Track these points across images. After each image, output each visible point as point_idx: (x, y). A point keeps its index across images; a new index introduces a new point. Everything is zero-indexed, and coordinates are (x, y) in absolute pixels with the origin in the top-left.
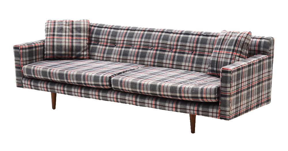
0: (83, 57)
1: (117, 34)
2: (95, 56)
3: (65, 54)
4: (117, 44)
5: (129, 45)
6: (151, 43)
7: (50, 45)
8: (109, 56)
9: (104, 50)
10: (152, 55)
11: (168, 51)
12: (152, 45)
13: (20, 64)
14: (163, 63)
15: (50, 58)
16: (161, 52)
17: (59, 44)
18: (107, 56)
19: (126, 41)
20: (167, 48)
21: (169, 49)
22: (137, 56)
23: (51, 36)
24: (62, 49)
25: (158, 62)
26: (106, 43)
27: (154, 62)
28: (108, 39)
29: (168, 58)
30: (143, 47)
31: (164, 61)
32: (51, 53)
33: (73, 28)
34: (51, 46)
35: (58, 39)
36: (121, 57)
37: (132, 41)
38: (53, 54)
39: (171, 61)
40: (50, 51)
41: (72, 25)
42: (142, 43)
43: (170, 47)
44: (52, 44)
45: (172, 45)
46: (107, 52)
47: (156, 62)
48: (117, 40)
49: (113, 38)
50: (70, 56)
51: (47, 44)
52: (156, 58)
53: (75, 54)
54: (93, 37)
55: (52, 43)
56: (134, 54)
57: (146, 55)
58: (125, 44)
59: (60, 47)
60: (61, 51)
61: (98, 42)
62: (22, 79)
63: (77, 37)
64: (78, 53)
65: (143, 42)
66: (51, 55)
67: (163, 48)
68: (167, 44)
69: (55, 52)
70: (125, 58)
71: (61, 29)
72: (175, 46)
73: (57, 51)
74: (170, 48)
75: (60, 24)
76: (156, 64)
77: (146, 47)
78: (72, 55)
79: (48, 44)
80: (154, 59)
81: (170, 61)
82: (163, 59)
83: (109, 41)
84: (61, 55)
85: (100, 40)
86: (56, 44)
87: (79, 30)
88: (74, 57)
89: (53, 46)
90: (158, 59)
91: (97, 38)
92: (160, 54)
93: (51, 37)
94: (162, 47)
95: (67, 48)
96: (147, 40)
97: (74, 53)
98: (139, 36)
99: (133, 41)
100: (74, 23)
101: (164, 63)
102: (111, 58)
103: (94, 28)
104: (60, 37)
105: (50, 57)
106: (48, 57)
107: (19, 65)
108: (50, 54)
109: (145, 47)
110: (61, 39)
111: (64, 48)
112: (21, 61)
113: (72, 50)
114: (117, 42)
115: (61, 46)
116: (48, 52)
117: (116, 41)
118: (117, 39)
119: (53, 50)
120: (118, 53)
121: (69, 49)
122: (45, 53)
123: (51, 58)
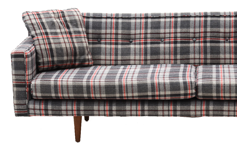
0: (89, 63)
1: (130, 25)
2: (101, 60)
3: (67, 60)
4: (132, 39)
5: (156, 39)
6: (192, 33)
7: (46, 49)
8: (127, 57)
9: (114, 51)
10: (200, 50)
11: (222, 41)
12: (195, 35)
13: (25, 80)
14: (220, 59)
15: (48, 68)
16: (213, 45)
17: (58, 46)
18: (122, 58)
19: (149, 34)
20: (220, 38)
21: (223, 38)
22: (175, 54)
23: (44, 35)
24: (63, 53)
25: (212, 57)
26: (114, 40)
27: (206, 59)
28: (117, 34)
29: (226, 51)
30: (181, 39)
31: (222, 56)
32: (50, 61)
33: (66, 21)
34: (48, 51)
35: (54, 38)
36: (149, 57)
37: (160, 33)
38: (53, 62)
39: (233, 54)
40: (48, 58)
41: (64, 16)
42: (179, 35)
43: (225, 35)
44: (48, 47)
45: (227, 33)
46: (122, 52)
47: (208, 59)
48: (133, 34)
49: (126, 32)
50: (73, 63)
51: (40, 48)
52: (208, 53)
53: (79, 60)
54: (90, 34)
55: (48, 45)
56: (170, 51)
57: (189, 50)
58: (149, 38)
59: (60, 51)
60: (63, 56)
61: (99, 40)
62: (28, 102)
63: (76, 34)
64: (82, 58)
65: (179, 33)
66: (50, 64)
67: (215, 38)
68: (219, 32)
69: (55, 59)
70: (155, 57)
71: (53, 24)
72: (233, 34)
73: (58, 56)
74: (225, 37)
75: (47, 17)
76: (209, 61)
77: (186, 40)
78: (75, 60)
79: (43, 47)
80: (204, 54)
81: (231, 55)
82: (219, 53)
83: (120, 36)
84: (62, 61)
85: (103, 36)
86: (54, 46)
87: (75, 23)
88: (77, 63)
89: (50, 50)
90: (211, 54)
91: (97, 34)
92: (213, 46)
93: (45, 37)
94: (213, 37)
95: (69, 51)
96: (184, 30)
97: (78, 57)
98: (170, 25)
99: (162, 33)
100: (66, 14)
101: (222, 59)
102: (130, 60)
103: (88, 19)
104: (56, 35)
105: (48, 66)
106: (45, 67)
107: (23, 81)
108: (48, 61)
109: (184, 39)
110: (58, 38)
111: (65, 51)
112: (27, 75)
113: (75, 54)
114: (133, 36)
115: (61, 49)
116: (46, 59)
117: (131, 36)
118: (133, 32)
119: (53, 56)
120: (141, 53)
121: (72, 52)
122: (41, 61)
123: (50, 68)
